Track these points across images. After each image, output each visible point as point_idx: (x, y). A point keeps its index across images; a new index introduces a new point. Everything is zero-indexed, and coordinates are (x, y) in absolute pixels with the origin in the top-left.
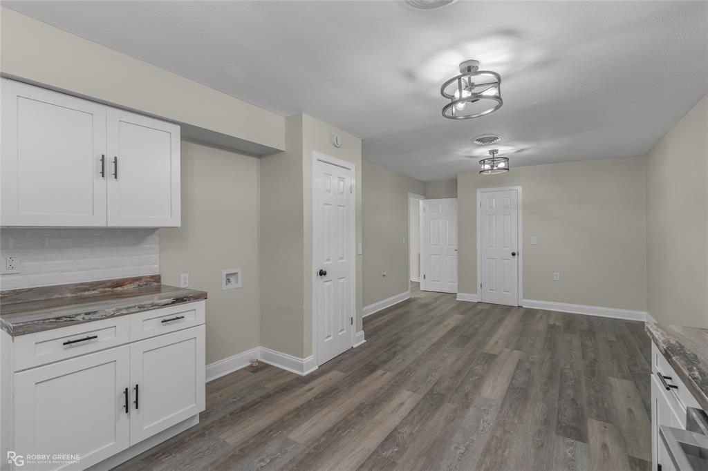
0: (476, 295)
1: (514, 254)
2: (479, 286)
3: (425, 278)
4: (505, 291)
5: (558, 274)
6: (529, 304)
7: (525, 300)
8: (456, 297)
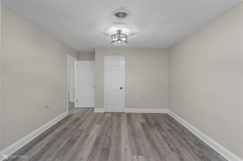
0: (103, 109)
1: (121, 88)
2: (105, 104)
3: (77, 101)
4: (117, 106)
5: (138, 96)
6: (127, 111)
7: (126, 109)
8: (93, 110)
